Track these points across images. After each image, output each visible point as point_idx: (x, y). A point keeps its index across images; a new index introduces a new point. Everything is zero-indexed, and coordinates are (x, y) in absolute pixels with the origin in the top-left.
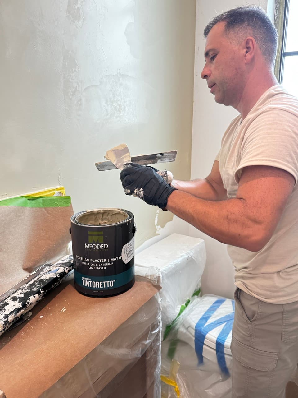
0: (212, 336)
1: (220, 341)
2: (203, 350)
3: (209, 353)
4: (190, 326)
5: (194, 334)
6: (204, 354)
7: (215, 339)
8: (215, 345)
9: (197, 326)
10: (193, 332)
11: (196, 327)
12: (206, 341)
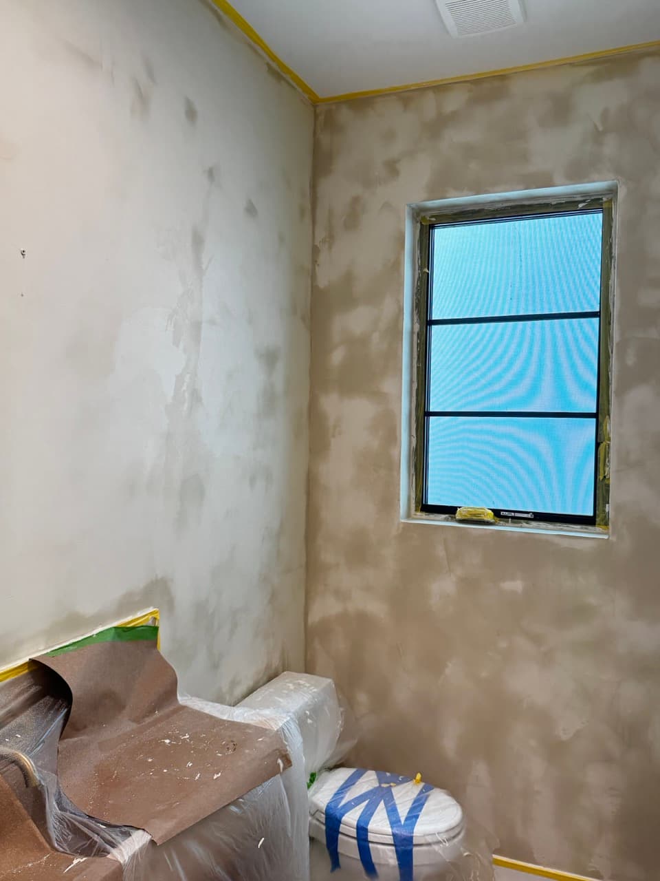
0: (351, 819)
1: (362, 824)
2: (339, 842)
3: (348, 847)
4: (317, 810)
5: (323, 820)
6: (340, 850)
7: (355, 823)
8: (355, 830)
9: (328, 807)
10: (323, 817)
11: (326, 811)
12: (342, 828)
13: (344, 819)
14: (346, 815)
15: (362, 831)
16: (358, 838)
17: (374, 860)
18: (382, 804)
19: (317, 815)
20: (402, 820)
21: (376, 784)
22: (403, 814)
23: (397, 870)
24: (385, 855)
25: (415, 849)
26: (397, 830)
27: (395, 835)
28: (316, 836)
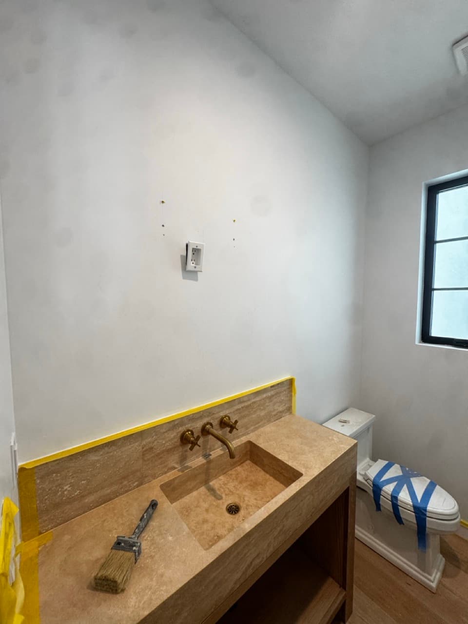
1: (394, 495)
3: (386, 503)
4: (369, 479)
5: (371, 485)
6: (381, 503)
7: (390, 493)
8: (390, 497)
9: (374, 479)
11: (373, 481)
12: (382, 493)
13: (384, 488)
14: (385, 487)
15: (394, 498)
16: (392, 501)
17: (402, 516)
18: (405, 487)
19: (369, 481)
20: (419, 500)
21: (401, 474)
22: (419, 496)
23: (416, 526)
24: (409, 516)
25: (427, 518)
26: (415, 504)
27: (414, 507)
28: (368, 491)
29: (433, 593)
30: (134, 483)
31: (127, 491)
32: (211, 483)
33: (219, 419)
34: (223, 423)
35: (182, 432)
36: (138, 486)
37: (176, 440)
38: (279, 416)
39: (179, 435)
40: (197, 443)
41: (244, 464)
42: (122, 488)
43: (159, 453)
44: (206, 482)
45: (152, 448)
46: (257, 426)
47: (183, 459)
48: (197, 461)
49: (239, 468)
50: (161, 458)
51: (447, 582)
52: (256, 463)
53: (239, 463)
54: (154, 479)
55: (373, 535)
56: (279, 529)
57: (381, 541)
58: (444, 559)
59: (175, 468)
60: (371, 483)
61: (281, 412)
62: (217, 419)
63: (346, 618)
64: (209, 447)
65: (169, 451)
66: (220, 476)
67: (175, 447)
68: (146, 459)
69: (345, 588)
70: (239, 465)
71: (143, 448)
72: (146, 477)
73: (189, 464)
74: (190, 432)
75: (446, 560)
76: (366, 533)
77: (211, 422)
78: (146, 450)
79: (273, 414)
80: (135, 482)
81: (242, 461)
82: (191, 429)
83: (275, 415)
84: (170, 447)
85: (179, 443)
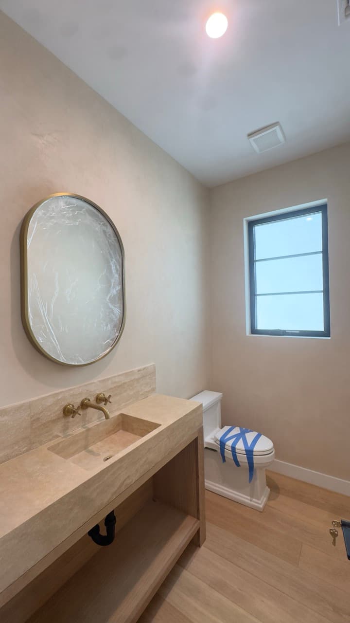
1: (234, 446)
2: (225, 452)
3: (228, 454)
6: (225, 455)
7: (231, 445)
8: (231, 448)
9: (221, 439)
12: (226, 447)
13: (227, 443)
15: (233, 449)
16: (232, 451)
17: (238, 460)
18: (241, 440)
19: (217, 442)
20: (249, 446)
21: (239, 432)
22: (249, 443)
23: (247, 465)
24: (243, 458)
25: (254, 456)
26: (247, 449)
27: (246, 450)
28: (216, 449)
29: (261, 512)
30: (23, 448)
31: (17, 455)
32: (90, 448)
33: (95, 396)
34: (99, 399)
35: (64, 406)
36: (27, 451)
37: (59, 412)
38: (146, 395)
39: (62, 408)
40: (78, 412)
41: (118, 433)
42: (13, 452)
43: (44, 423)
44: (85, 447)
45: (39, 418)
46: (128, 402)
47: (65, 428)
48: (77, 430)
49: (113, 436)
50: (47, 427)
51: (272, 503)
52: (127, 430)
53: (113, 432)
54: (41, 445)
55: (223, 485)
56: (144, 460)
57: (228, 488)
58: (269, 490)
59: (59, 436)
60: (219, 443)
61: (146, 392)
62: (93, 396)
63: (201, 544)
64: (87, 419)
65: (54, 422)
66: (97, 442)
67: (59, 419)
68: (34, 427)
69: (198, 519)
70: (113, 434)
71: (31, 418)
72: (34, 443)
73: (70, 432)
74: (71, 406)
75: (271, 490)
76: (217, 485)
77: (89, 398)
78: (34, 420)
79: (141, 393)
80: (25, 447)
81: (116, 431)
82: (72, 403)
83: (142, 394)
84: (55, 418)
85: (62, 415)
